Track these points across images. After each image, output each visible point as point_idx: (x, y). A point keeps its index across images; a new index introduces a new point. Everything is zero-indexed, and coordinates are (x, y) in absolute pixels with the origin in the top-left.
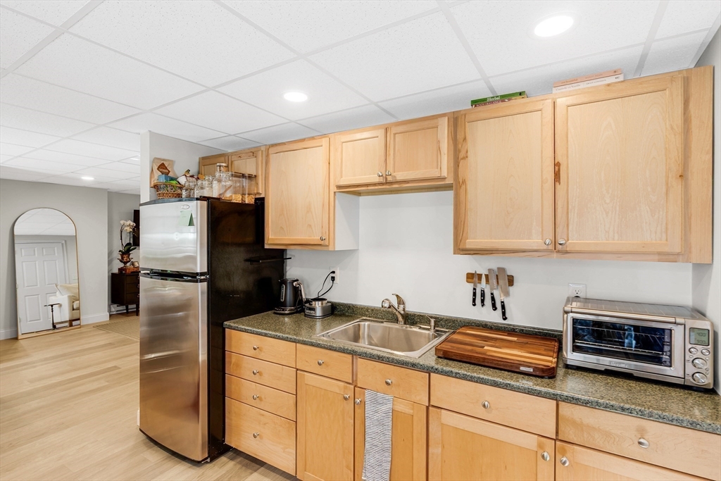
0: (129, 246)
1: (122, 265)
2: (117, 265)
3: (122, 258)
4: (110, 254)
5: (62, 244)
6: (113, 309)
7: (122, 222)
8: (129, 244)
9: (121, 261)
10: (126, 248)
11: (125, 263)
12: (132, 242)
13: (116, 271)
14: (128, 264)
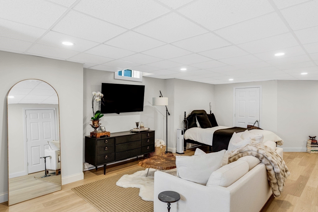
0: (98, 114)
1: (93, 130)
2: (90, 130)
3: (94, 124)
4: (85, 119)
5: (54, 110)
6: (86, 167)
7: (94, 93)
8: (98, 112)
9: (93, 127)
10: (96, 115)
11: (96, 128)
12: (100, 110)
13: (88, 135)
14: (98, 129)
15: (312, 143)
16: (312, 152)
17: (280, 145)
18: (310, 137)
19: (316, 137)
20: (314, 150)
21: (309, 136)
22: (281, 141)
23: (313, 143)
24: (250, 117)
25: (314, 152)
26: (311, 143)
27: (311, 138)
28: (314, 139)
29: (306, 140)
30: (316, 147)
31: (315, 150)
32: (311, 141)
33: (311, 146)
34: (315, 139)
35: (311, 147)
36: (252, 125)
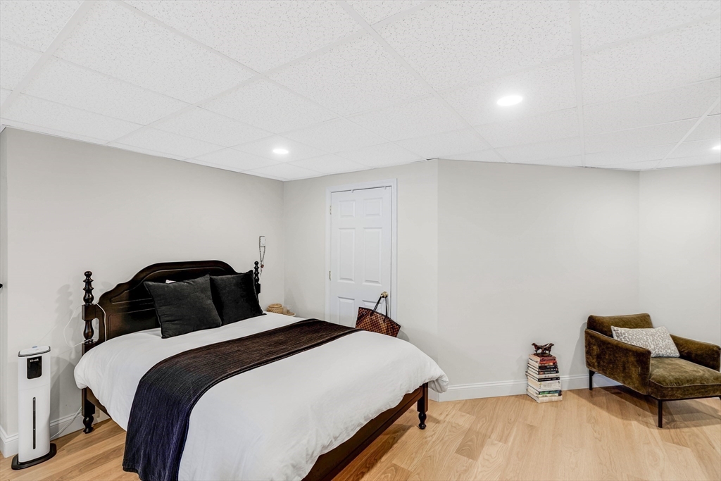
15: (543, 369)
16: (541, 399)
17: (438, 391)
18: (537, 348)
19: (552, 345)
20: (548, 389)
21: (534, 344)
22: (440, 377)
23: (546, 367)
24: (367, 281)
25: (548, 398)
26: (540, 367)
27: (540, 351)
28: (547, 352)
29: (525, 357)
30: (552, 379)
31: (550, 392)
32: (538, 359)
33: (538, 376)
34: (551, 353)
35: (540, 380)
36: (371, 306)
